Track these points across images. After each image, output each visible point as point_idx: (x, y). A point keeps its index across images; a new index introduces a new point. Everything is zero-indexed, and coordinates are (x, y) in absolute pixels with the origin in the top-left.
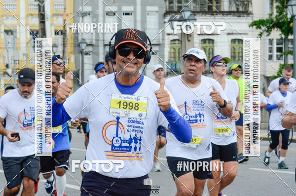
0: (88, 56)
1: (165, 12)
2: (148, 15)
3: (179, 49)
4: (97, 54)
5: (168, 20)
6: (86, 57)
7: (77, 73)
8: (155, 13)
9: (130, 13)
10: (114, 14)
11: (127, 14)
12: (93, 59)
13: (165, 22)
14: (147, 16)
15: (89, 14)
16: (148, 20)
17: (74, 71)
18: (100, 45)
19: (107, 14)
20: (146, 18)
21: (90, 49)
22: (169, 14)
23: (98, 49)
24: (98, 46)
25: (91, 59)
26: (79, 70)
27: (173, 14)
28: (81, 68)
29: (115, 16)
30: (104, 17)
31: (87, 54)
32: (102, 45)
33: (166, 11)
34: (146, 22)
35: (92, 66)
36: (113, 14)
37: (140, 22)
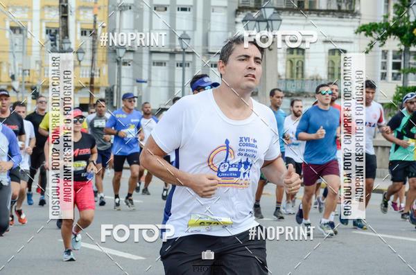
0: (127, 67)
1: (236, 7)
2: (213, 11)
4: (140, 65)
5: (242, 19)
6: (123, 68)
7: (110, 89)
8: (223, 9)
9: (188, 8)
10: (166, 9)
11: (184, 9)
12: (134, 71)
14: (212, 14)
15: (130, 8)
16: (212, 18)
17: (107, 87)
18: (144, 51)
19: (155, 9)
20: (210, 15)
21: (130, 57)
22: (243, 12)
23: (141, 58)
24: (142, 53)
25: (131, 70)
26: (113, 86)
27: (249, 12)
28: (116, 83)
29: (166, 12)
30: (151, 13)
31: (125, 63)
32: (148, 52)
33: (239, 7)
34: (209, 21)
35: (131, 80)
36: (164, 9)
37: (201, 21)
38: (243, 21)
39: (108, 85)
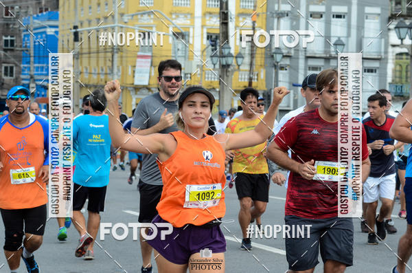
0: (284, 71)
1: (389, 15)
2: (367, 18)
3: (407, 66)
4: (296, 69)
5: (394, 26)
6: (281, 72)
7: (268, 93)
8: (376, 17)
9: (342, 15)
10: (321, 16)
11: (339, 16)
12: (291, 75)
13: (389, 29)
14: (366, 21)
15: (287, 15)
16: (366, 25)
17: (265, 91)
18: (300, 57)
19: (311, 16)
20: (363, 22)
21: (287, 62)
22: (396, 19)
23: (298, 63)
24: (298, 58)
25: (288, 75)
26: (271, 90)
27: (402, 19)
28: (273, 87)
29: (322, 19)
30: (307, 18)
31: (282, 68)
32: (304, 57)
33: (392, 15)
34: (363, 27)
35: (287, 84)
36: (320, 16)
37: (355, 28)
38: (395, 28)
39: (266, 89)
